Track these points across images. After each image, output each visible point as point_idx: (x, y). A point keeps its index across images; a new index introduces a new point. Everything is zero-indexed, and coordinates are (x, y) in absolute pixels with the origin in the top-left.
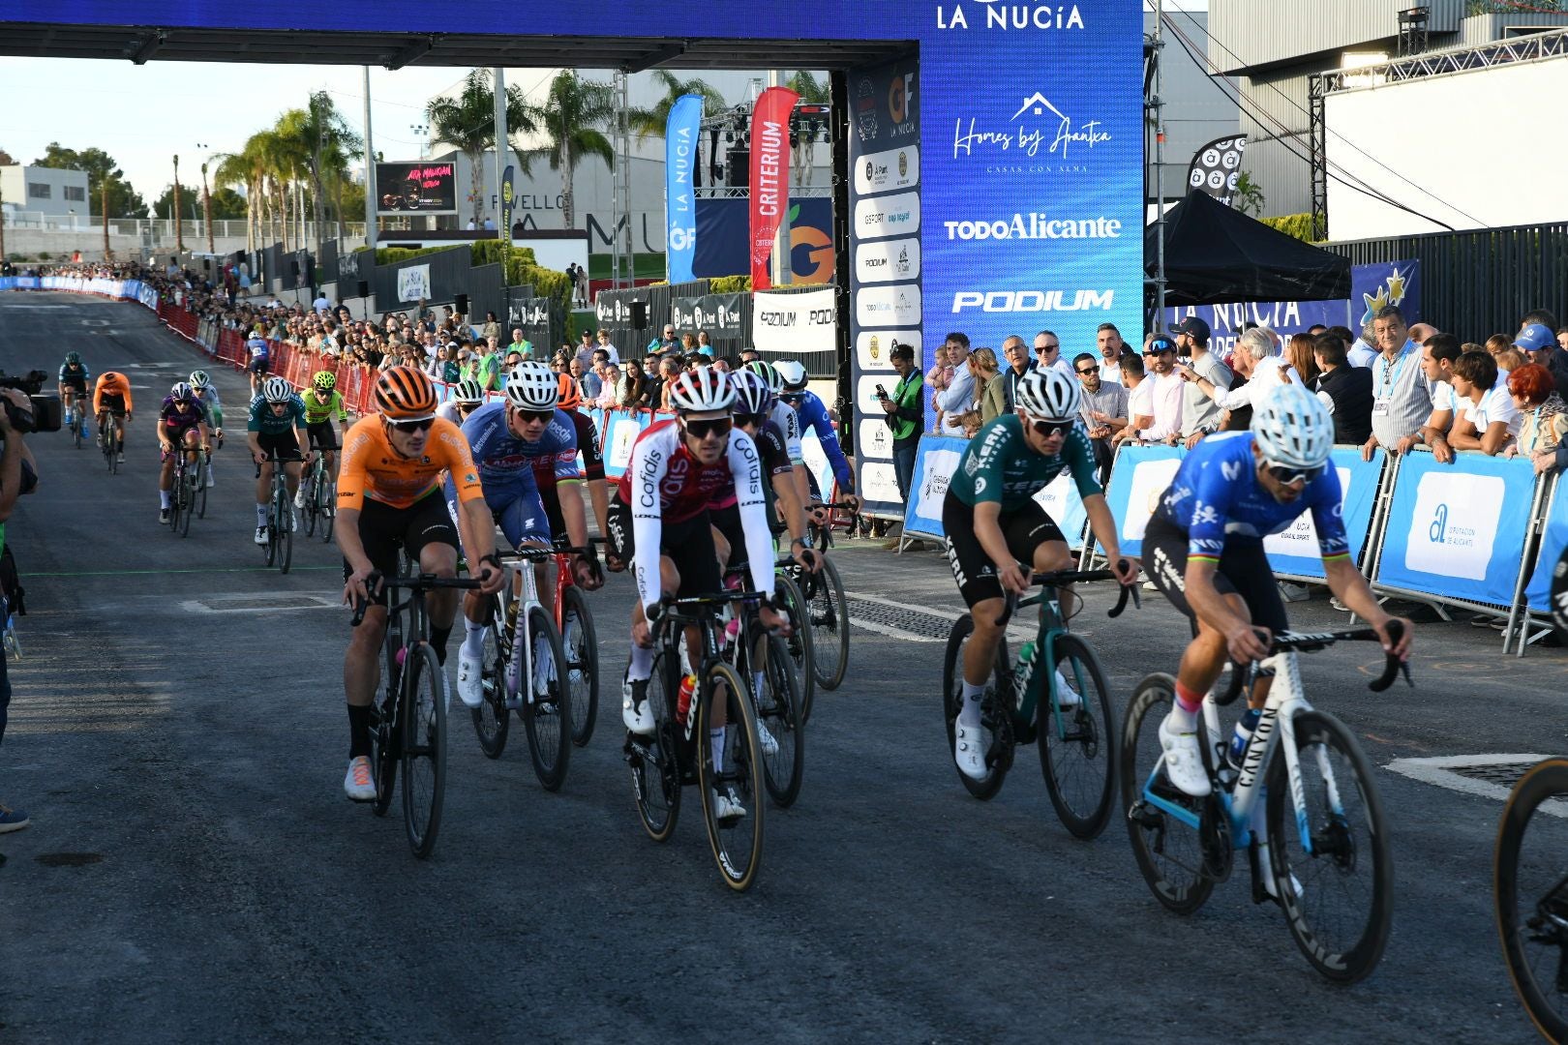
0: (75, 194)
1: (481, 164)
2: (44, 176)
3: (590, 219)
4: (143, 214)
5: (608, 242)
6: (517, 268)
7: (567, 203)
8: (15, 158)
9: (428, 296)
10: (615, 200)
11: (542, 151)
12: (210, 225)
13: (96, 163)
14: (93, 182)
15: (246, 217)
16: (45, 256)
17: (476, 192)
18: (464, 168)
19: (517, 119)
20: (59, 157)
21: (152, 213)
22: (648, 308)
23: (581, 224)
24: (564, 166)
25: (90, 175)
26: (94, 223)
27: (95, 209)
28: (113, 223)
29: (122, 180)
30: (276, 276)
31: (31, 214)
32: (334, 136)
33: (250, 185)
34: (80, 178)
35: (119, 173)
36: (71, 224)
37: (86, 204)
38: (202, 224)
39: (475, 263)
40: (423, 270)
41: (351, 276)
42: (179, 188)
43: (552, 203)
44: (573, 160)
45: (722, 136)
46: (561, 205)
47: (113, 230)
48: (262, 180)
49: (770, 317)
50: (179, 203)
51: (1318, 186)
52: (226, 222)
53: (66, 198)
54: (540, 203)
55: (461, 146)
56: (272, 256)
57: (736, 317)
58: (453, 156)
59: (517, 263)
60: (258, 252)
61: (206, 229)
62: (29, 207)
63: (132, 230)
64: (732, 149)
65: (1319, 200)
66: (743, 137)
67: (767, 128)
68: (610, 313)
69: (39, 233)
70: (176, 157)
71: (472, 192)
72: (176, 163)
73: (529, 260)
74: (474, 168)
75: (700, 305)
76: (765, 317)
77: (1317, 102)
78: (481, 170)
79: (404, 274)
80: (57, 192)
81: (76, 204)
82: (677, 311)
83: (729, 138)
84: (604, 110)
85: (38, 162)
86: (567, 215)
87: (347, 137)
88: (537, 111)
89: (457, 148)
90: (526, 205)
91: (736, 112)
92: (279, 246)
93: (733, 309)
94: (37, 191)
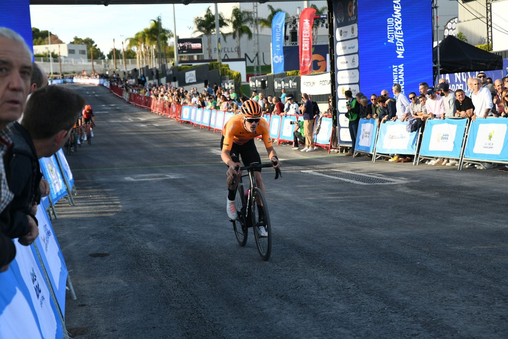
0: (83, 52)
1: (210, 38)
2: (73, 47)
3: (246, 55)
4: (104, 58)
5: (252, 62)
6: (223, 71)
7: (238, 50)
8: (63, 41)
9: (195, 81)
10: (254, 48)
11: (230, 34)
12: (125, 61)
13: (89, 42)
14: (88, 49)
15: (136, 58)
16: (74, 72)
17: (209, 47)
18: (205, 39)
19: (222, 23)
20: (77, 41)
21: (107, 58)
22: (266, 82)
23: (243, 56)
24: (237, 38)
25: (87, 46)
26: (89, 61)
27: (89, 57)
28: (95, 61)
29: (97, 48)
30: (147, 76)
31: (69, 59)
32: (164, 31)
33: (137, 47)
34: (84, 47)
35: (96, 45)
36: (81, 61)
37: (86, 56)
38: (122, 61)
39: (210, 69)
40: (194, 72)
41: (170, 75)
42: (115, 49)
43: (233, 50)
44: (240, 35)
45: (288, 26)
46: (236, 50)
47: (95, 63)
48: (141, 46)
49: (307, 83)
50: (115, 54)
51: (490, 34)
52: (130, 60)
53: (80, 53)
54: (230, 50)
55: (204, 32)
56: (145, 70)
57: (295, 84)
58: (202, 36)
59: (223, 69)
60: (141, 69)
61: (124, 62)
62: (69, 57)
63: (100, 63)
64: (292, 30)
65: (490, 38)
66: (295, 26)
67: (305, 22)
68: (254, 84)
69: (72, 65)
70: (114, 39)
71: (208, 47)
72: (114, 41)
73: (227, 68)
74: (208, 39)
75: (283, 80)
76: (305, 84)
77: (489, 5)
78: (211, 40)
79: (187, 74)
80: (77, 52)
81: (83, 55)
82: (276, 83)
83: (290, 26)
84: (250, 19)
85: (71, 43)
86: (238, 54)
87: (168, 32)
88: (228, 20)
89: (203, 33)
90: (225, 51)
91: (292, 18)
92: (147, 67)
93: (294, 81)
94: (71, 52)
